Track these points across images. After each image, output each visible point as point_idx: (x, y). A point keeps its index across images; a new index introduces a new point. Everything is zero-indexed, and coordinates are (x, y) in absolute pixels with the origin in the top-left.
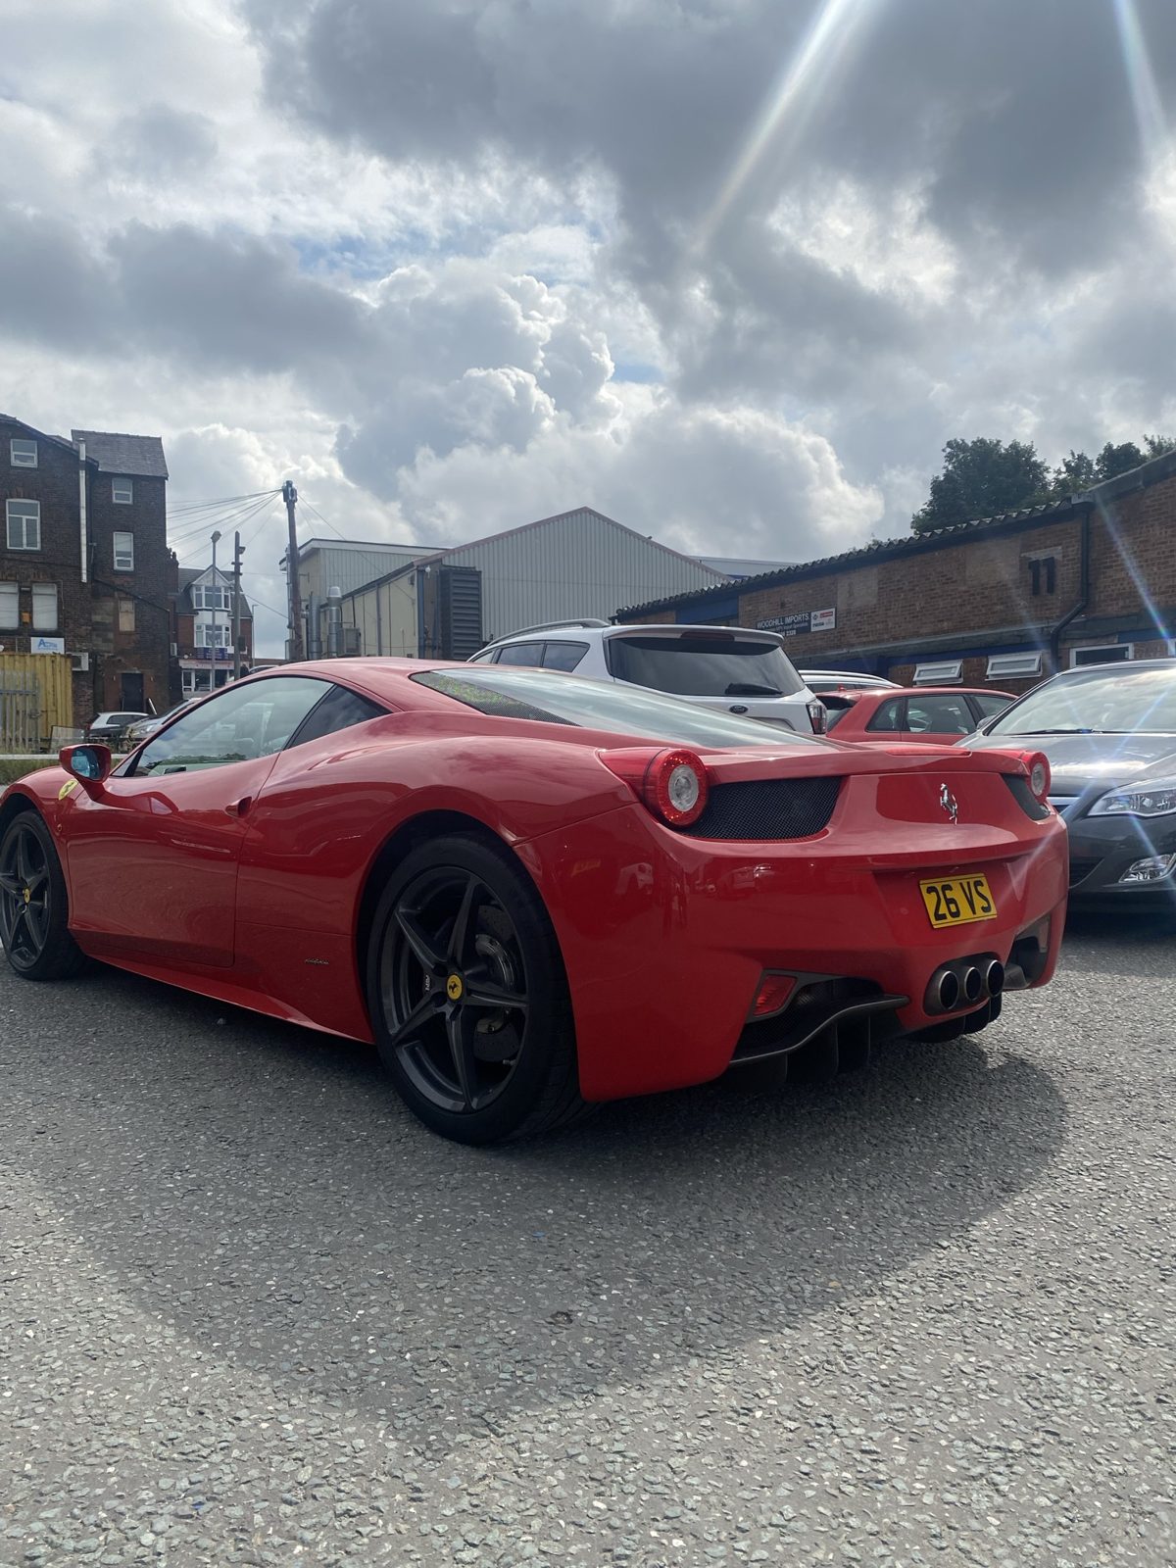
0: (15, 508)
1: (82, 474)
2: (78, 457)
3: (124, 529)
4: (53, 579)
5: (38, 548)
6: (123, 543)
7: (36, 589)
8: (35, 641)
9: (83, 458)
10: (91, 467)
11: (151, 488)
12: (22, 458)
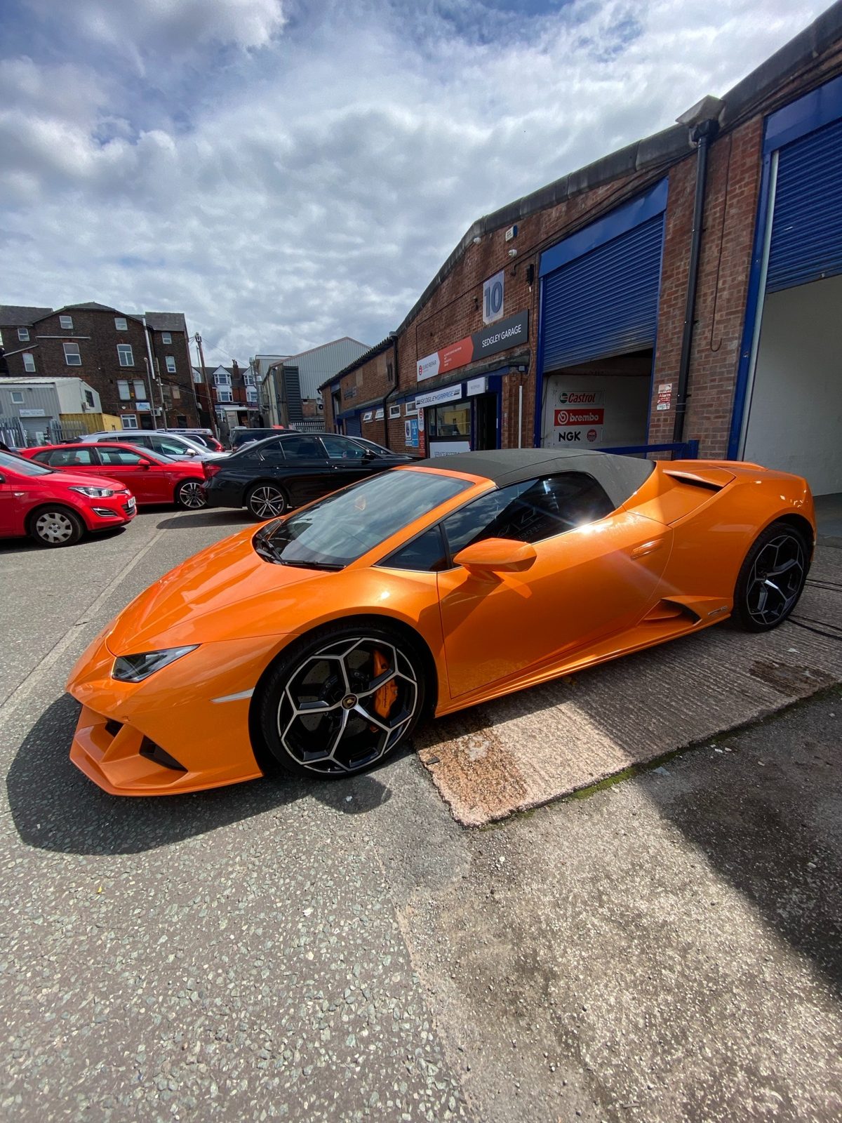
0: (122, 349)
1: (146, 332)
2: (142, 324)
3: (170, 355)
4: (141, 378)
5: (133, 365)
6: (170, 361)
7: (135, 383)
8: (138, 404)
9: (145, 325)
10: (150, 329)
11: (180, 336)
12: (121, 325)
